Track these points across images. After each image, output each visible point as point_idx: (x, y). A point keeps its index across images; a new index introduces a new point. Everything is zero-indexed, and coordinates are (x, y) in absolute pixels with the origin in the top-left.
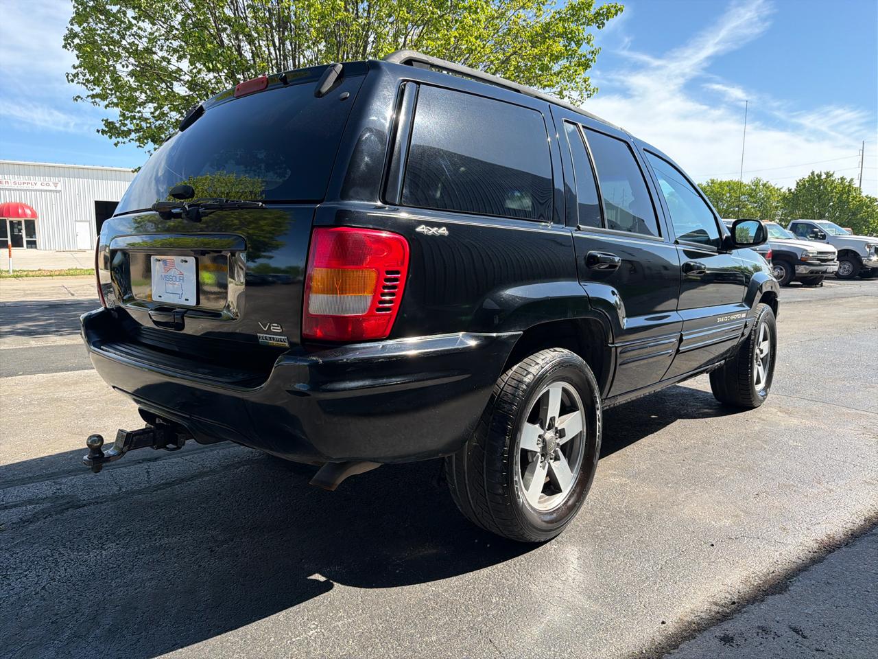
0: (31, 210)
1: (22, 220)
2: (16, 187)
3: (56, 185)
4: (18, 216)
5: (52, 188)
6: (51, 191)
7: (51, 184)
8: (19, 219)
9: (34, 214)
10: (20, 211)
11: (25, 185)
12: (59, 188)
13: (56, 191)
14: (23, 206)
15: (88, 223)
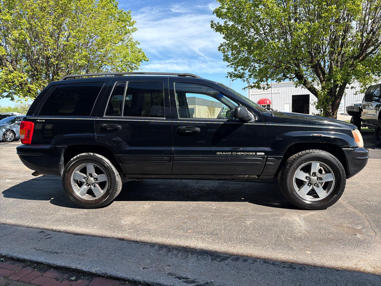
0: (269, 100)
1: (266, 105)
2: (265, 93)
3: (278, 90)
4: (264, 103)
5: (277, 92)
6: (276, 93)
7: (277, 90)
8: (265, 105)
9: (270, 102)
10: (265, 102)
11: (268, 92)
12: (279, 92)
13: (279, 93)
14: (266, 100)
15: (289, 104)
